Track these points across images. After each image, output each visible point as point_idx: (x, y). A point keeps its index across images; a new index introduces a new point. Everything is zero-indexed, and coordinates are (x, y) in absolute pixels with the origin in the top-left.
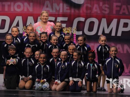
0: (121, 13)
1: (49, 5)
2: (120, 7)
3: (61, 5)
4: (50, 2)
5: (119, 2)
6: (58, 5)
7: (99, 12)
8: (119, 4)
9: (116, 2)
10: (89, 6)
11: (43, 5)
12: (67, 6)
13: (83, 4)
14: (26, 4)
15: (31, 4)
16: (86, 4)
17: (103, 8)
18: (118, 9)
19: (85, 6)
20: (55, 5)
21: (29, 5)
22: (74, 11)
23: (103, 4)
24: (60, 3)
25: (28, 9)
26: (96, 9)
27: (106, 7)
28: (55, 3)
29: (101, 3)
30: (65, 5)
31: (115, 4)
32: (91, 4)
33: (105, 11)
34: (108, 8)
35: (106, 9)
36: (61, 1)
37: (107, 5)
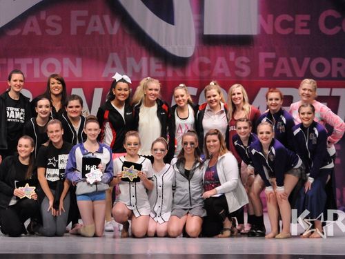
0: (276, 74)
1: (118, 62)
2: (275, 61)
3: (144, 60)
4: (119, 55)
5: (272, 50)
6: (138, 60)
7: (228, 74)
8: (272, 55)
9: (265, 50)
10: (206, 60)
11: (105, 61)
12: (157, 63)
13: (193, 57)
14: (67, 61)
15: (79, 60)
16: (199, 56)
17: (237, 64)
18: (271, 65)
19: (197, 61)
20: (131, 61)
21: (75, 64)
22: (174, 72)
23: (236, 56)
24: (141, 56)
25: (71, 73)
26: (221, 67)
27: (242, 62)
28: (130, 56)
29: (232, 55)
30: (153, 60)
31: (262, 56)
32: (209, 57)
33: (242, 70)
34: (248, 64)
35: (244, 67)
36: (144, 52)
37: (245, 59)
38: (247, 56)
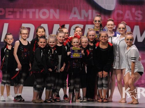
1: (77, 12)
3: (90, 11)
4: (78, 8)
6: (87, 11)
7: (131, 19)
10: (121, 12)
11: (71, 11)
12: (96, 13)
13: (114, 11)
14: (52, 11)
15: (58, 11)
16: (117, 10)
17: (136, 14)
19: (116, 12)
20: (83, 11)
21: (56, 12)
22: (105, 17)
23: (136, 10)
24: (89, 9)
25: (54, 17)
26: (128, 15)
27: (139, 13)
28: (83, 9)
29: (133, 10)
30: (94, 11)
32: (122, 10)
33: (138, 17)
34: (141, 14)
35: (140, 16)
36: (90, 7)
37: (140, 12)
38: (141, 10)
